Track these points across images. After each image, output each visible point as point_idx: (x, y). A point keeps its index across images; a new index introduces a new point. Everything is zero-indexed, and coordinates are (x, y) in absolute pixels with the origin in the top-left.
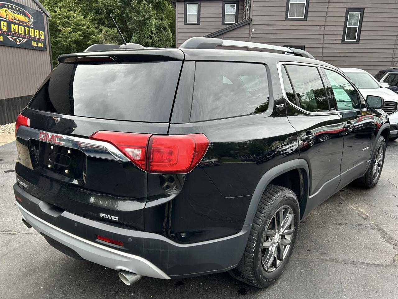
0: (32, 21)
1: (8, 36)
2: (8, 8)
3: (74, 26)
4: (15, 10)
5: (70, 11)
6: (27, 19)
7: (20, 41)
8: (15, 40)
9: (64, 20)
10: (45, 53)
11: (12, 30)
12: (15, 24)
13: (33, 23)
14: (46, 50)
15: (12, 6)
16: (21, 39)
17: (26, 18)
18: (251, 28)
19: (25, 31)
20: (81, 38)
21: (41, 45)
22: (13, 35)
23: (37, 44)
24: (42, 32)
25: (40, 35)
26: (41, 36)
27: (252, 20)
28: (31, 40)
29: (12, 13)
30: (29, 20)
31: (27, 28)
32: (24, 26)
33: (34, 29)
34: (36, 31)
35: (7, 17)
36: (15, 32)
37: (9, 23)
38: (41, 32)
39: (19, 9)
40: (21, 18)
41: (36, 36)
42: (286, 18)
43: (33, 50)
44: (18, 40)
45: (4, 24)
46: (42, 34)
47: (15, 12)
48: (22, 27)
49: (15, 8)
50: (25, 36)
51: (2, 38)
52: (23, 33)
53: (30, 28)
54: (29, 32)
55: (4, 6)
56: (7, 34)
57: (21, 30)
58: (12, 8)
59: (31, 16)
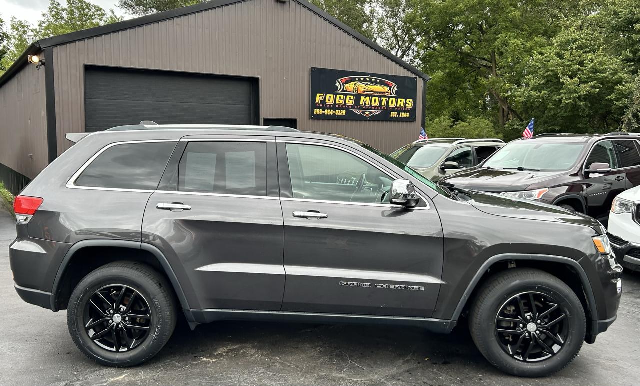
0: (396, 89)
1: (354, 110)
2: (360, 80)
3: (588, 75)
4: (371, 81)
5: (588, 52)
6: (387, 89)
7: (371, 113)
8: (364, 113)
9: (574, 67)
10: (413, 123)
11: (361, 103)
12: (366, 96)
13: (396, 92)
14: (415, 120)
15: (365, 79)
16: (373, 111)
17: (385, 87)
19: (381, 102)
20: (595, 91)
21: (406, 115)
22: (362, 108)
23: (399, 114)
24: (411, 101)
25: (406, 103)
26: (407, 105)
28: (388, 110)
29: (364, 86)
30: (390, 89)
31: (384, 99)
32: (380, 97)
33: (397, 98)
34: (399, 100)
35: (356, 91)
36: (365, 104)
37: (358, 97)
38: (408, 100)
39: (377, 80)
40: (379, 88)
41: (399, 105)
43: (395, 121)
44: (367, 113)
45: (350, 98)
46: (410, 103)
47: (369, 83)
48: (377, 98)
49: (371, 79)
50: (380, 108)
51: (344, 113)
52: (377, 104)
53: (389, 97)
54: (388, 102)
55: (353, 80)
56: (353, 107)
57: (376, 102)
58: (365, 80)
59: (395, 85)
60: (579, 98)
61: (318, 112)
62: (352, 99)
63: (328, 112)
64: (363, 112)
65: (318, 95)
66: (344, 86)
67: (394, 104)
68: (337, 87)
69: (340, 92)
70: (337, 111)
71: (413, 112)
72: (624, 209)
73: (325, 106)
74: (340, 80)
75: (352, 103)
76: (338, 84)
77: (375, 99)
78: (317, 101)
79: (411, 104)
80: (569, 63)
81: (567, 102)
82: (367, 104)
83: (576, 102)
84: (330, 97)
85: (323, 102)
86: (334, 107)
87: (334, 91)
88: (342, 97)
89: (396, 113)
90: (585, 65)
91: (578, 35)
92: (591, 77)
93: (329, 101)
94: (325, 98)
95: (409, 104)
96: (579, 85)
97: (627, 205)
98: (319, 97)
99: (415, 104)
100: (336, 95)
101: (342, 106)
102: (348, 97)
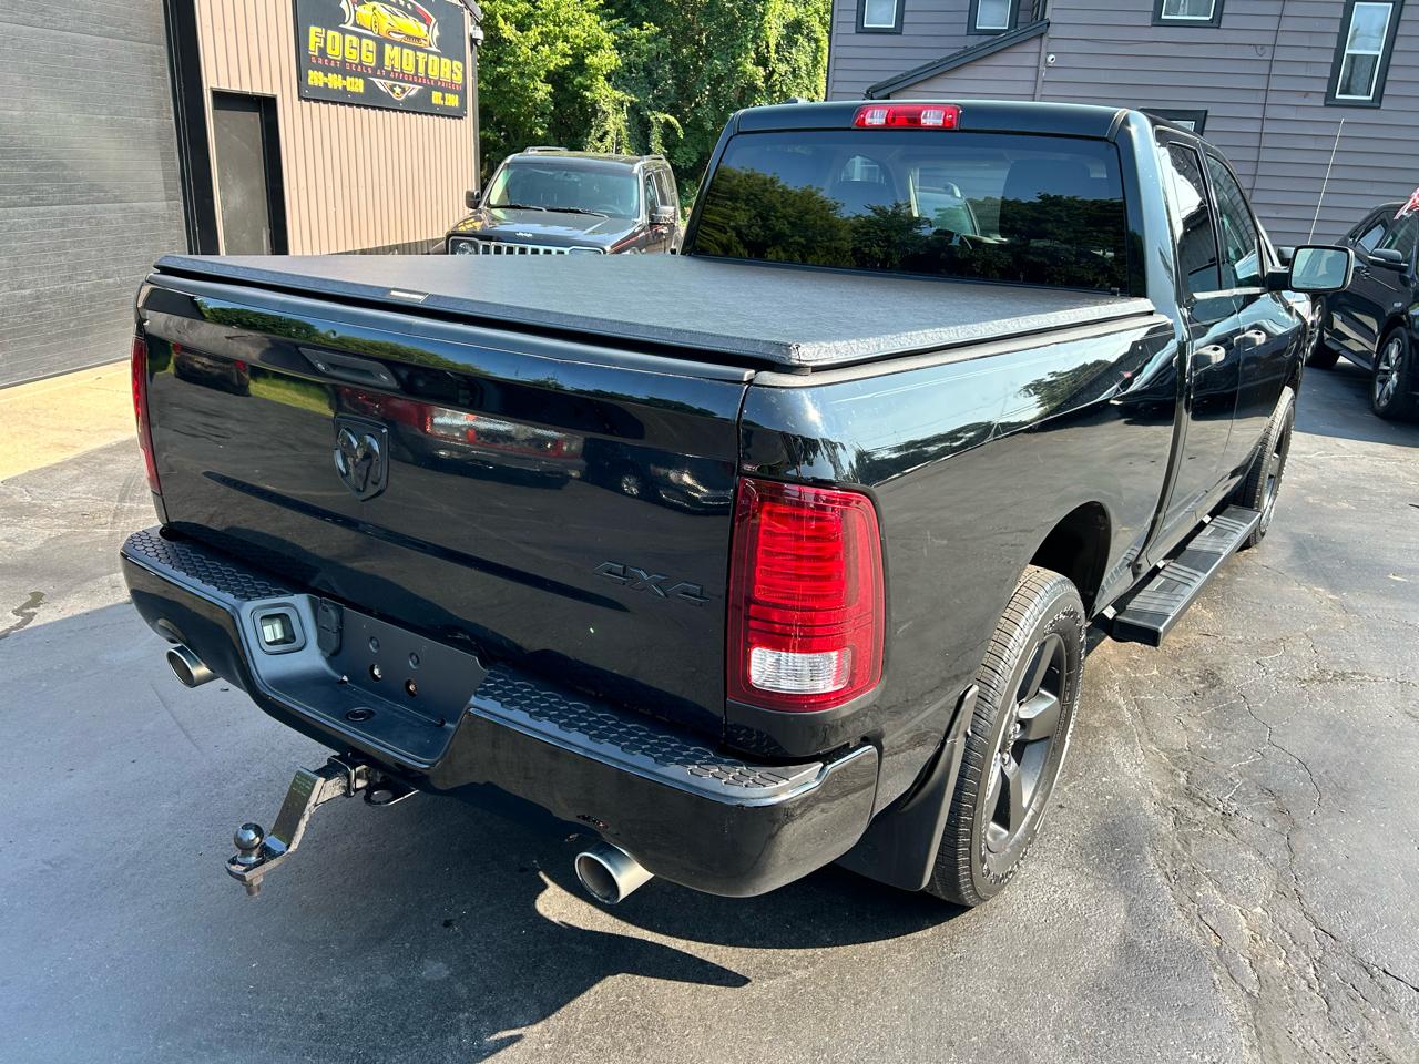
0: (437, 32)
1: (375, 80)
6: (424, 29)
7: (404, 91)
8: (392, 88)
10: (463, 122)
11: (387, 62)
12: (393, 43)
13: (438, 39)
14: (466, 115)
16: (407, 86)
17: (421, 25)
18: (1043, 51)
19: (417, 61)
21: (453, 101)
22: (387, 75)
23: (444, 99)
24: (460, 65)
25: (453, 71)
26: (454, 77)
27: (1048, 24)
28: (430, 86)
29: (388, 16)
30: (428, 31)
31: (421, 56)
32: (416, 49)
33: (440, 56)
34: (444, 60)
35: (375, 27)
36: (393, 66)
37: (380, 43)
38: (455, 63)
39: (406, 3)
40: (409, 25)
41: (442, 74)
42: (1153, 20)
43: (433, 114)
44: (398, 90)
45: (368, 46)
46: (457, 71)
47: (395, 10)
48: (411, 53)
50: (415, 79)
51: (362, 85)
52: (411, 68)
54: (426, 65)
56: (374, 72)
57: (409, 61)
59: (434, 20)
61: (315, 78)
62: (371, 48)
63: (335, 81)
65: (312, 30)
66: (355, 11)
67: (435, 72)
68: (344, 13)
69: (348, 26)
70: (349, 79)
71: (462, 93)
73: (326, 62)
75: (371, 59)
76: (343, 4)
77: (408, 55)
78: (311, 47)
82: (396, 64)
84: (333, 39)
85: (323, 52)
86: (343, 69)
87: (338, 21)
88: (354, 39)
89: (440, 94)
93: (333, 49)
94: (325, 40)
95: (456, 75)
98: (314, 37)
99: (464, 75)
100: (344, 34)
101: (357, 66)
102: (364, 43)
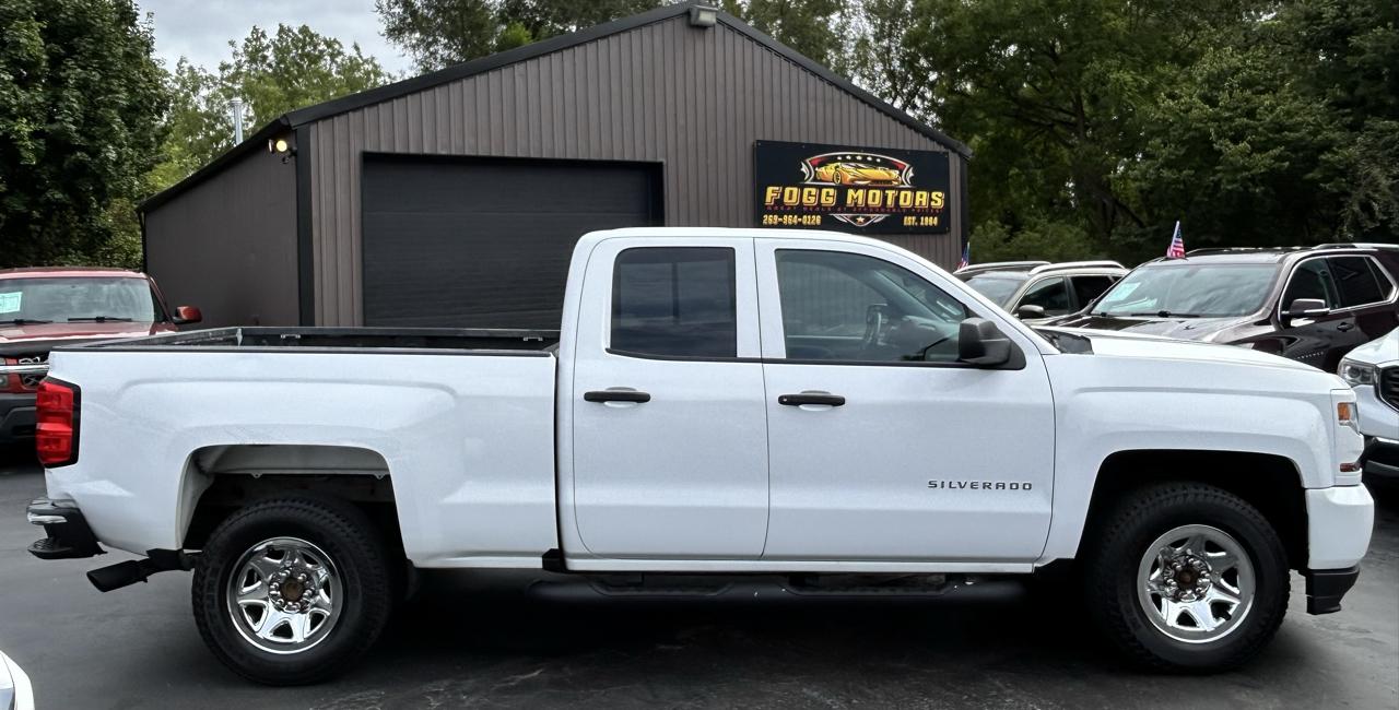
0: (911, 174)
1: (835, 215)
2: (844, 160)
3: (1265, 135)
4: (864, 161)
5: (1262, 93)
6: (895, 173)
7: (867, 219)
8: (854, 219)
9: (1238, 121)
10: (946, 237)
11: (849, 201)
12: (857, 188)
13: (911, 179)
14: (949, 231)
15: (855, 156)
16: (871, 216)
17: (891, 172)
19: (885, 198)
20: (1282, 166)
21: (931, 221)
22: (850, 210)
23: (918, 220)
24: (941, 195)
25: (931, 199)
26: (933, 203)
28: (898, 213)
29: (852, 169)
30: (900, 174)
31: (890, 193)
32: (883, 189)
33: (914, 191)
34: (918, 193)
35: (838, 179)
36: (856, 204)
37: (842, 190)
38: (935, 194)
39: (874, 158)
40: (880, 173)
41: (917, 203)
43: (912, 233)
44: (861, 219)
45: (828, 193)
46: (938, 199)
47: (860, 165)
48: (878, 192)
49: (865, 158)
50: (883, 210)
51: (818, 219)
52: (877, 202)
53: (900, 190)
54: (897, 199)
55: (833, 160)
56: (834, 210)
57: (875, 198)
58: (854, 159)
59: (908, 166)
60: (1252, 179)
62: (831, 194)
64: (851, 219)
65: (770, 189)
66: (816, 172)
67: (908, 203)
68: (804, 175)
69: (808, 182)
70: (805, 217)
71: (944, 214)
72: (1358, 379)
73: (782, 208)
74: (808, 161)
75: (831, 201)
76: (804, 169)
77: (874, 194)
78: (768, 199)
79: (939, 201)
80: (1227, 114)
81: (1229, 187)
82: (860, 202)
83: (1246, 188)
84: (791, 192)
85: (779, 202)
86: (800, 211)
87: (798, 180)
88: (814, 191)
89: (914, 218)
90: (1258, 116)
91: (1240, 60)
92: (1272, 139)
93: (790, 199)
94: (783, 195)
95: (936, 202)
96: (1249, 155)
97: (1364, 371)
98: (771, 193)
99: (947, 200)
100: (802, 187)
101: (814, 207)
102: (824, 191)
